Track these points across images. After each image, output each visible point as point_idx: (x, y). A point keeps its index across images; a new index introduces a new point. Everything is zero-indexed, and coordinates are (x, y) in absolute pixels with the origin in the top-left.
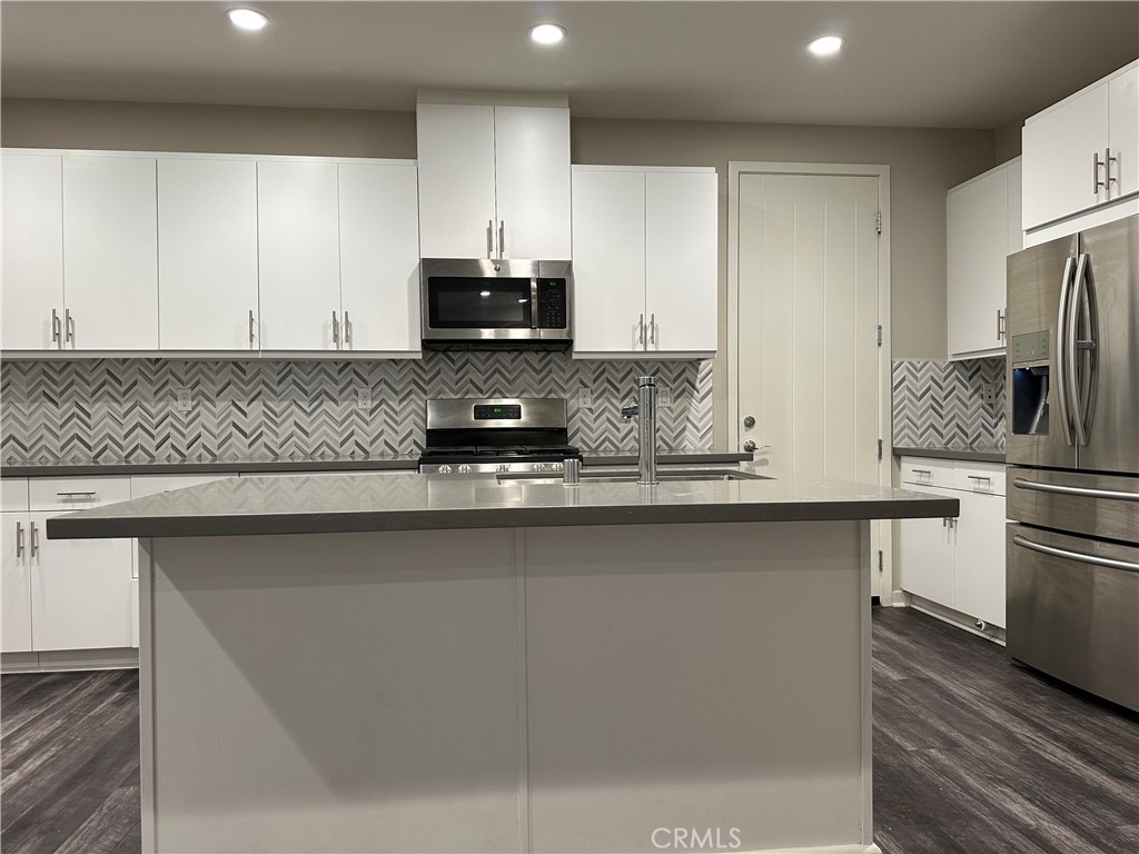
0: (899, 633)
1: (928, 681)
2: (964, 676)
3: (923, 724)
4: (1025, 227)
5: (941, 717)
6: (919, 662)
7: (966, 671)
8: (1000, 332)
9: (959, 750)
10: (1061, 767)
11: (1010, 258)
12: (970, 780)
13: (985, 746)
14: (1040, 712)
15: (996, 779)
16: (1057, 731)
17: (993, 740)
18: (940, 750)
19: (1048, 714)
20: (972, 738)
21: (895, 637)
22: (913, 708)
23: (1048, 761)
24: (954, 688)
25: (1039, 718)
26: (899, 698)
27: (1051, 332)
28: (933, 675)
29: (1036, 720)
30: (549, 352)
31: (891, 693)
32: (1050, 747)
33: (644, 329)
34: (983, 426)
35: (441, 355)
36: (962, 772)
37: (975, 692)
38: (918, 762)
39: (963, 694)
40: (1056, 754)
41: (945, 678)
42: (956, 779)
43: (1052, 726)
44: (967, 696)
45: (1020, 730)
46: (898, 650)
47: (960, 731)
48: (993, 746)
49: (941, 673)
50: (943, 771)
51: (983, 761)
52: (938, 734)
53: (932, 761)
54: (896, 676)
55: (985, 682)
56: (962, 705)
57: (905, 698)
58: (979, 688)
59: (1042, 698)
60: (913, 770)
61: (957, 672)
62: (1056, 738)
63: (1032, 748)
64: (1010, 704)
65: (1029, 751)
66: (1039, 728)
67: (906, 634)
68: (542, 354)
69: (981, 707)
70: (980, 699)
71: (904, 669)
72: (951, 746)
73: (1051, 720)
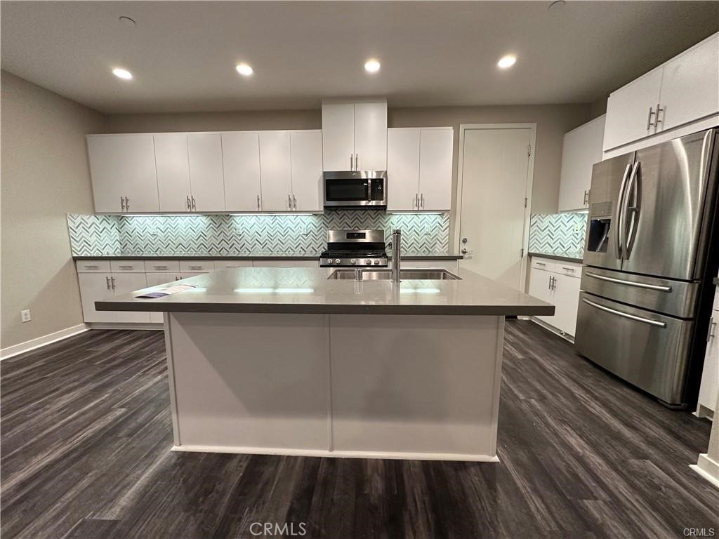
0: (524, 333)
1: (535, 360)
2: (552, 358)
3: (529, 384)
4: (604, 149)
5: (539, 381)
6: (532, 350)
7: (553, 356)
8: (585, 201)
9: (545, 400)
10: (598, 417)
11: (594, 165)
12: (550, 420)
13: (558, 399)
14: (589, 382)
15: (564, 421)
16: (597, 394)
17: (563, 396)
18: (536, 400)
19: (592, 384)
20: (553, 394)
21: (521, 335)
22: (525, 374)
23: (591, 412)
24: (546, 365)
25: (588, 386)
26: (519, 368)
27: (614, 202)
28: (537, 357)
29: (586, 387)
30: (378, 210)
31: (516, 365)
32: (593, 404)
33: (418, 200)
34: (573, 243)
35: (334, 212)
36: (546, 415)
37: (557, 368)
38: (524, 406)
39: (551, 368)
40: (596, 408)
41: (543, 359)
42: (542, 418)
43: (593, 390)
44: (552, 369)
45: (578, 392)
46: (522, 342)
47: (547, 390)
48: (563, 400)
49: (541, 356)
50: (536, 413)
51: (557, 408)
52: (537, 391)
53: (531, 406)
54: (520, 356)
55: (562, 363)
56: (550, 375)
57: (523, 368)
58: (559, 366)
59: (590, 374)
60: (521, 410)
61: (549, 356)
62: (596, 398)
63: (583, 403)
64: (574, 376)
65: (582, 404)
66: (588, 391)
67: (527, 334)
68: (375, 211)
69: (558, 376)
70: (559, 372)
71: (524, 353)
72: (542, 398)
73: (594, 387)
